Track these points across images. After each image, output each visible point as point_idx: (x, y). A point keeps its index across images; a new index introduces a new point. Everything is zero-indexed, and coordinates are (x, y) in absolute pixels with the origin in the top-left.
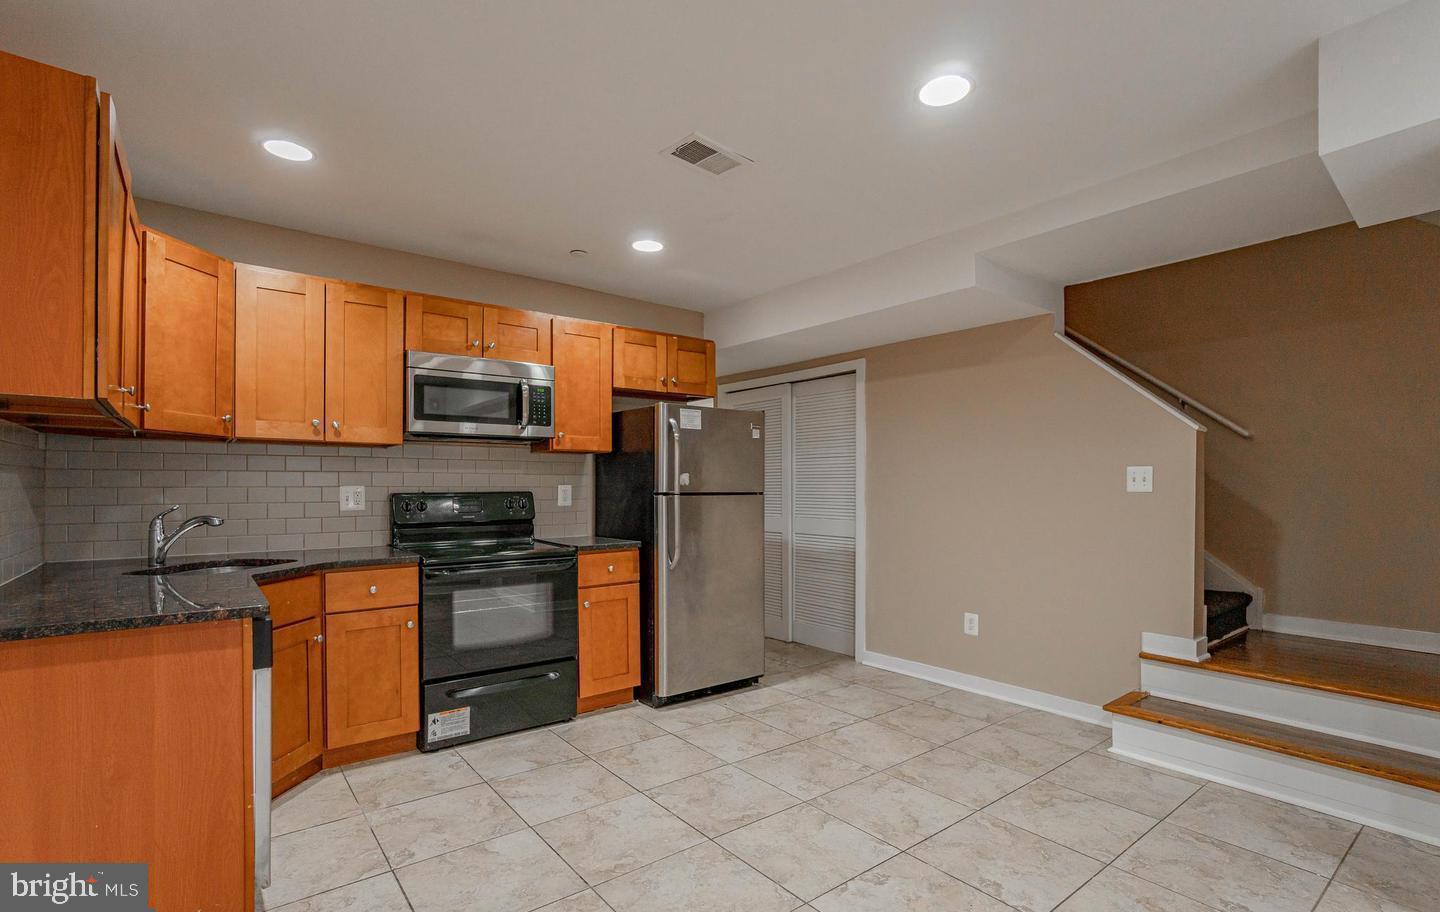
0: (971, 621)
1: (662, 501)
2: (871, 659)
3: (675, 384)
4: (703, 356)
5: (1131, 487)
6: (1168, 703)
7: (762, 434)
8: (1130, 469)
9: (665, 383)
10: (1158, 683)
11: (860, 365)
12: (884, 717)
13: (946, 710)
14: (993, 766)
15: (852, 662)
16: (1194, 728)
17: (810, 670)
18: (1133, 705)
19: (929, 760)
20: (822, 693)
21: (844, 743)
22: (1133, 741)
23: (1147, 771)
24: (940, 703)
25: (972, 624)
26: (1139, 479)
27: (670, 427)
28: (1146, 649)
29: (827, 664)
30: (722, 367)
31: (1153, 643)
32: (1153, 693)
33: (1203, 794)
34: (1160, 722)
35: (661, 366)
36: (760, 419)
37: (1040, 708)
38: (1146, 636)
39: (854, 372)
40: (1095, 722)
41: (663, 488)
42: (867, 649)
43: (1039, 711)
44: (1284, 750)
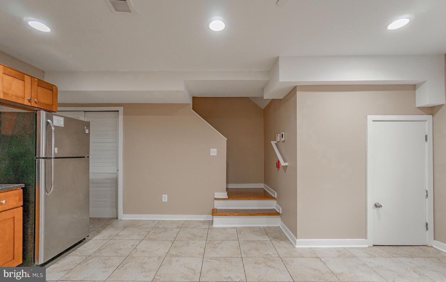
0: (165, 197)
1: (42, 161)
2: (124, 217)
3: (36, 102)
4: (51, 92)
5: (212, 154)
6: (223, 210)
7: (89, 131)
8: (211, 149)
9: (30, 101)
10: (219, 205)
11: (121, 109)
12: (147, 237)
13: (164, 228)
14: (193, 241)
15: (117, 220)
16: (233, 215)
17: (104, 227)
18: (215, 212)
19: (175, 247)
20: (117, 235)
21: (143, 251)
22: (219, 222)
23: (225, 229)
24: (160, 226)
25: (165, 198)
26: (214, 152)
27: (48, 123)
28: (216, 197)
29: (108, 223)
30: (61, 99)
31: (218, 195)
32: (217, 208)
33: (239, 231)
34: (225, 215)
35: (28, 91)
36: (88, 124)
37: (187, 219)
38: (216, 193)
39: (118, 111)
40: (203, 220)
41: (43, 154)
42: (123, 214)
43: (188, 220)
44: (250, 215)
